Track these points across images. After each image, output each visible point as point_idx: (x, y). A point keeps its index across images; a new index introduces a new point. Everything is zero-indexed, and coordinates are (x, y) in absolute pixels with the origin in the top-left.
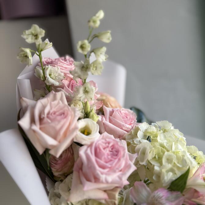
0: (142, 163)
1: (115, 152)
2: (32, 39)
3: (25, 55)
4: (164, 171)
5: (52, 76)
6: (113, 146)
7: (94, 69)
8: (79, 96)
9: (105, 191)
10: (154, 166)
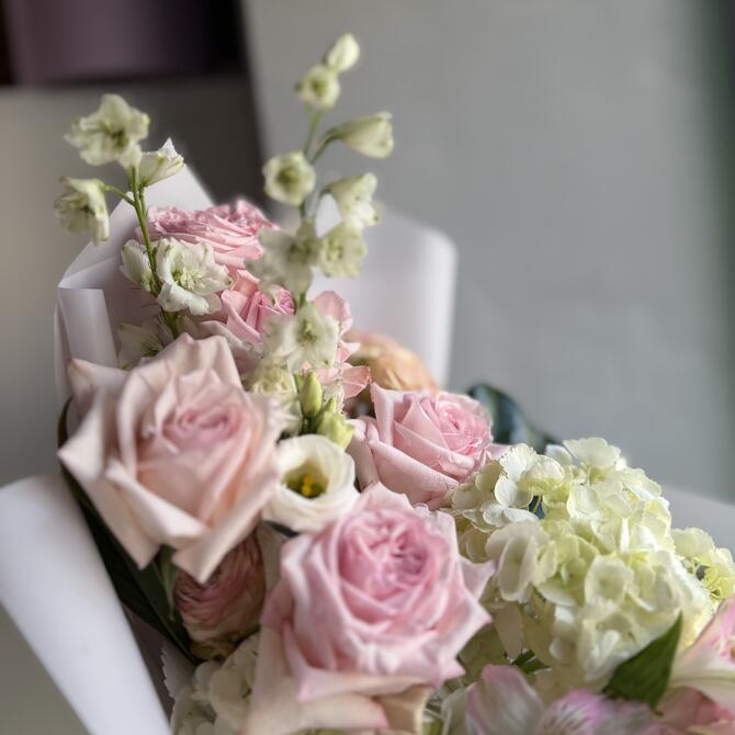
0: (509, 597)
1: (414, 560)
2: (104, 146)
3: (82, 204)
4: (589, 624)
5: (183, 278)
6: (405, 535)
7: (335, 255)
8: (281, 352)
9: (376, 699)
10: (553, 606)
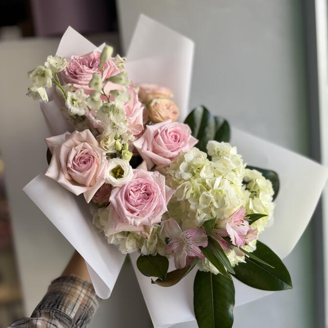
10: (190, 204)
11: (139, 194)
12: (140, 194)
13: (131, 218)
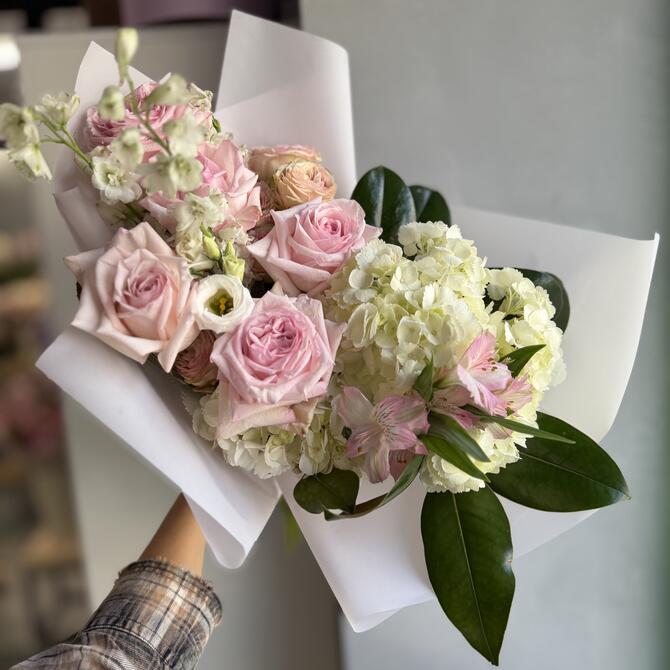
4: (400, 357)
9: (291, 406)
10: (381, 349)
11: (269, 340)
12: (272, 338)
13: (261, 388)
